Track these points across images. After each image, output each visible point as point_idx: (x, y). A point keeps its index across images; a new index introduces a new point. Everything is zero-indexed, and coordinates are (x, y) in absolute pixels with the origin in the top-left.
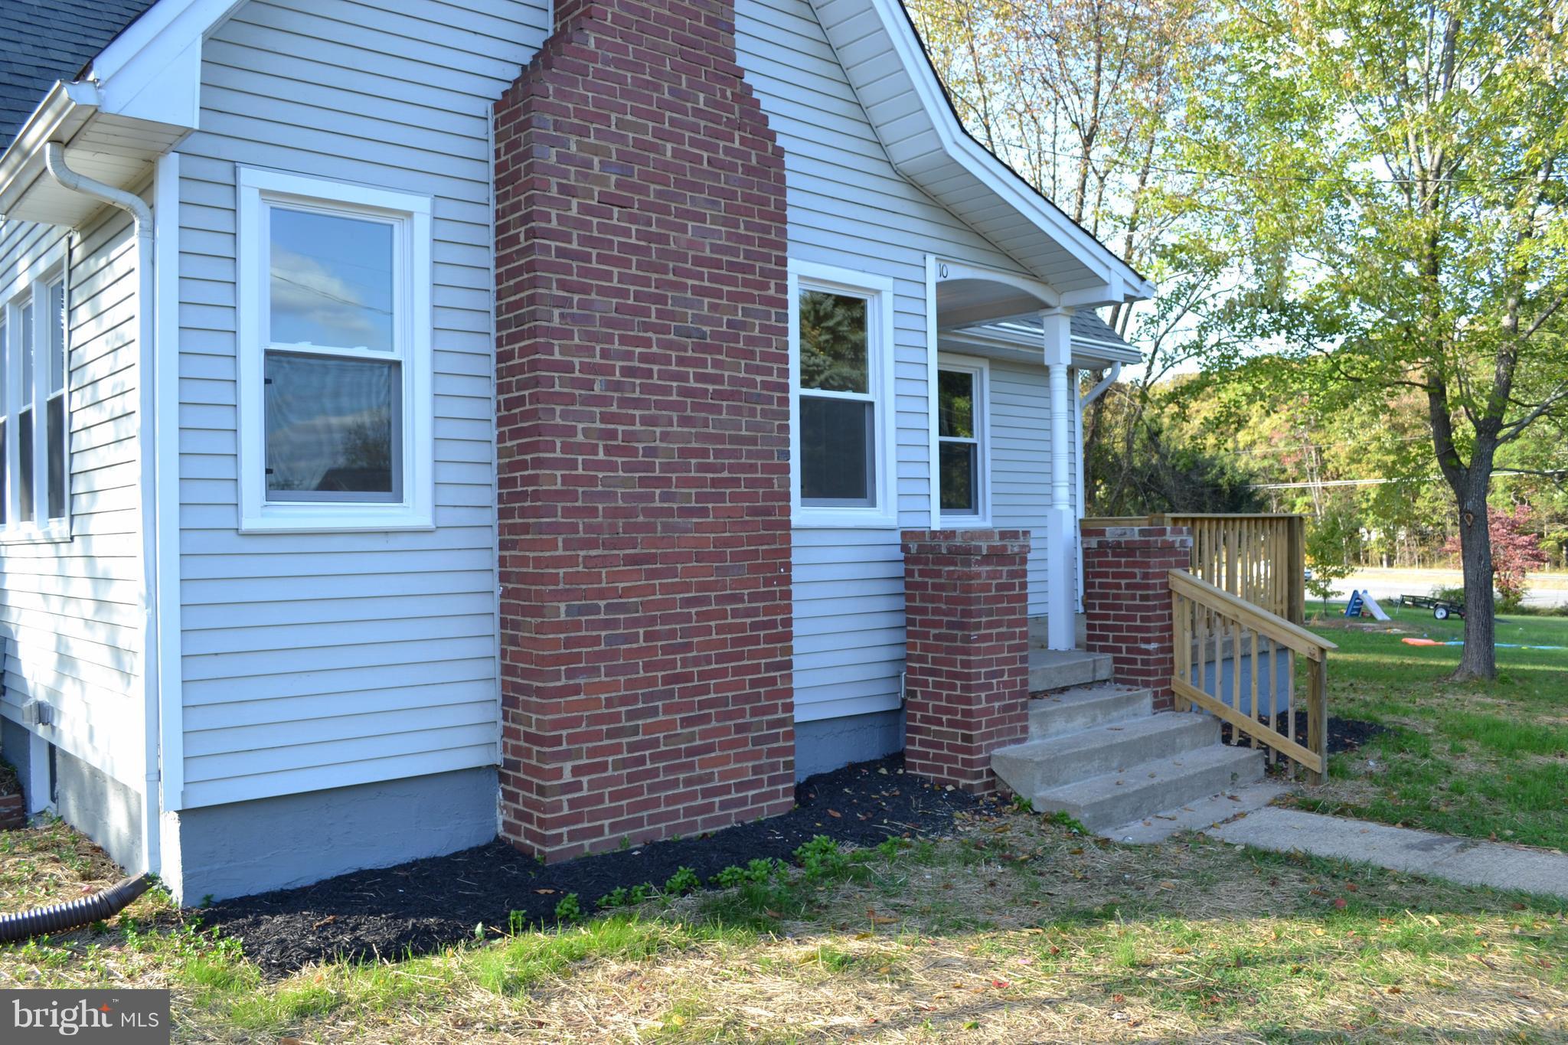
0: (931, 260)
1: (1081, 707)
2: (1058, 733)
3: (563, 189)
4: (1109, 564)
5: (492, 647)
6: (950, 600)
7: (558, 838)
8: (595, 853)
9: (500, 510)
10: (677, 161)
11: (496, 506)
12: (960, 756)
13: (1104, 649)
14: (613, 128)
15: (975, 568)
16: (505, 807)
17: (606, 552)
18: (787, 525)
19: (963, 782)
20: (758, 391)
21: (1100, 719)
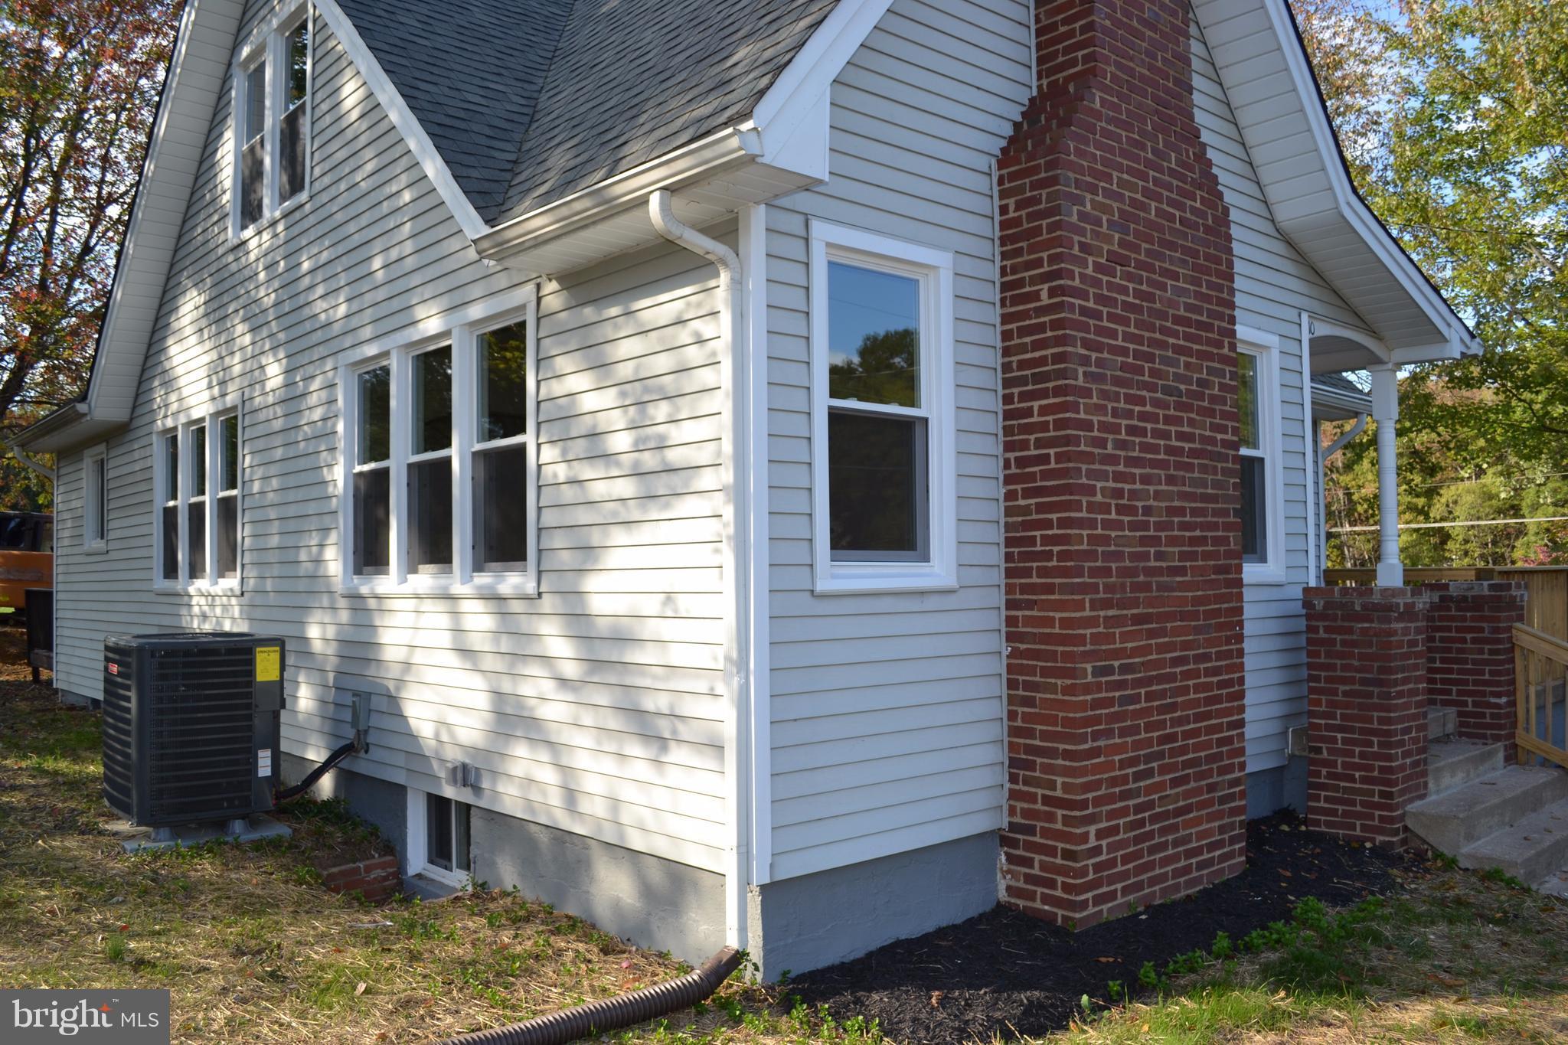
0: (1305, 317)
1: (1460, 761)
2: (1447, 788)
3: (1084, 247)
4: (1452, 619)
5: (999, 709)
6: (1362, 657)
7: (1084, 905)
8: (1111, 918)
9: (1007, 569)
10: (1159, 220)
11: (1003, 565)
12: (1377, 813)
13: (1446, 703)
14: (1115, 187)
15: (1395, 625)
16: (1009, 872)
17: (1119, 612)
18: (1239, 583)
19: (1380, 838)
20: (1218, 449)
21: (1472, 775)
